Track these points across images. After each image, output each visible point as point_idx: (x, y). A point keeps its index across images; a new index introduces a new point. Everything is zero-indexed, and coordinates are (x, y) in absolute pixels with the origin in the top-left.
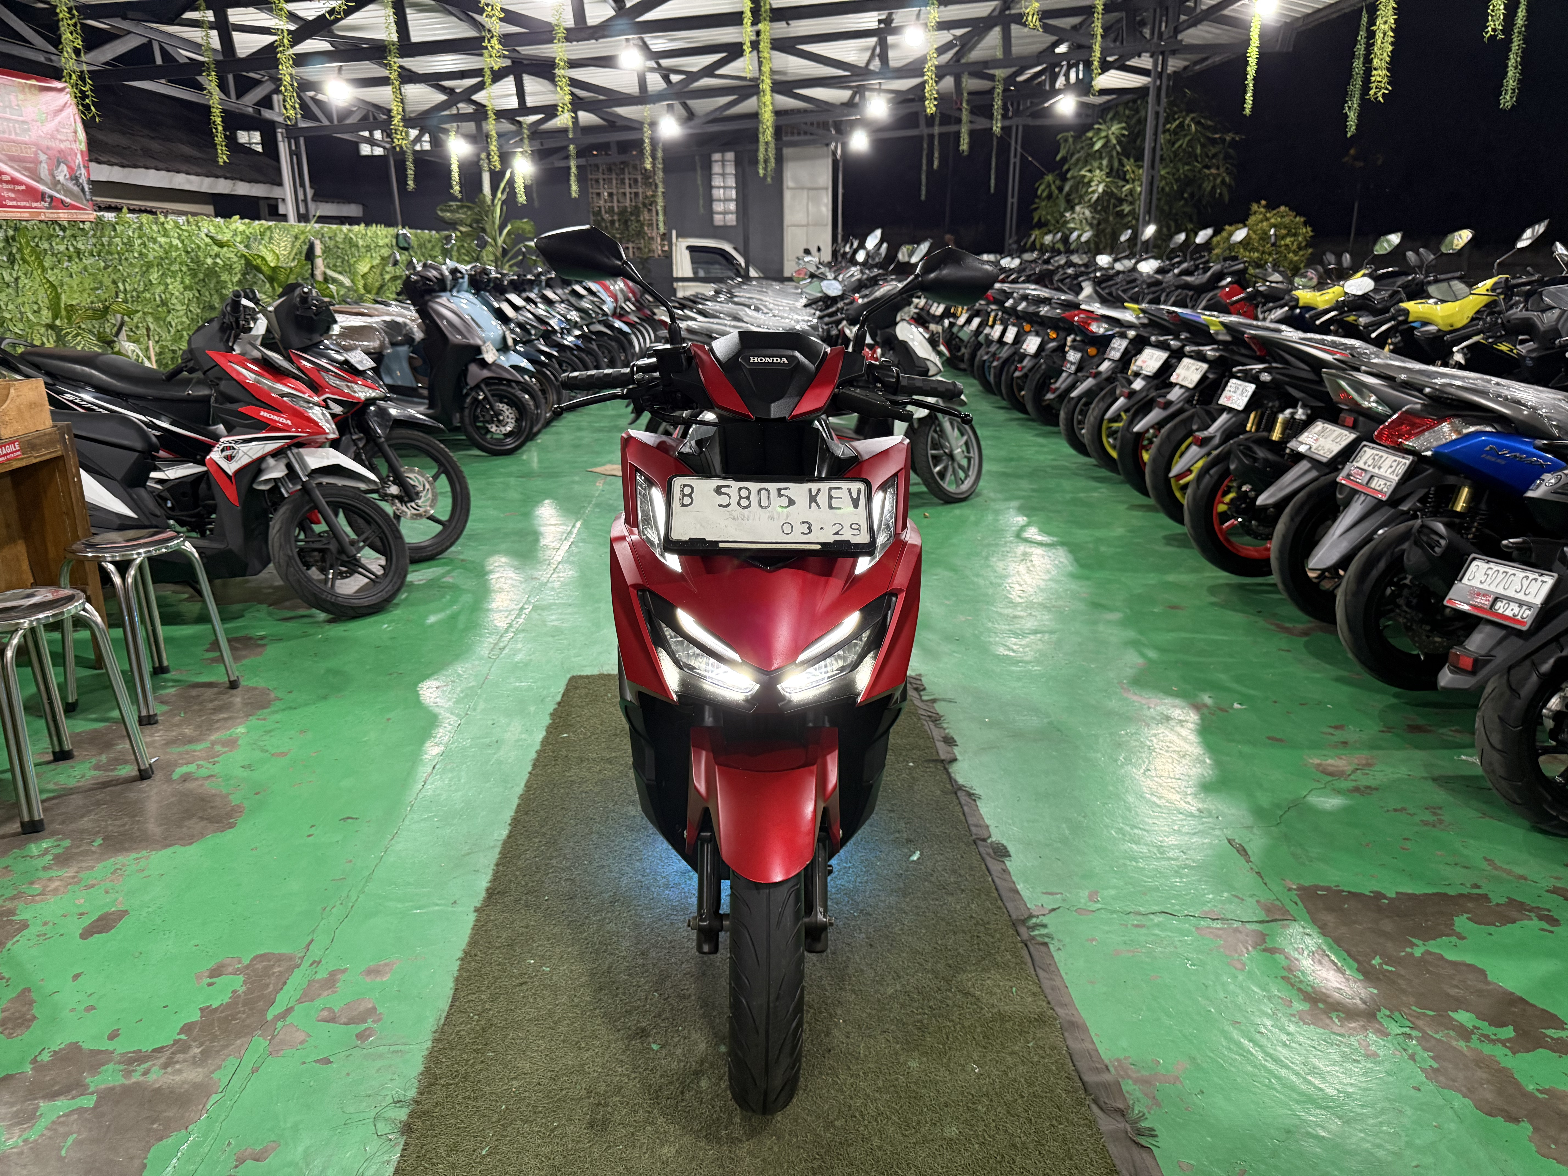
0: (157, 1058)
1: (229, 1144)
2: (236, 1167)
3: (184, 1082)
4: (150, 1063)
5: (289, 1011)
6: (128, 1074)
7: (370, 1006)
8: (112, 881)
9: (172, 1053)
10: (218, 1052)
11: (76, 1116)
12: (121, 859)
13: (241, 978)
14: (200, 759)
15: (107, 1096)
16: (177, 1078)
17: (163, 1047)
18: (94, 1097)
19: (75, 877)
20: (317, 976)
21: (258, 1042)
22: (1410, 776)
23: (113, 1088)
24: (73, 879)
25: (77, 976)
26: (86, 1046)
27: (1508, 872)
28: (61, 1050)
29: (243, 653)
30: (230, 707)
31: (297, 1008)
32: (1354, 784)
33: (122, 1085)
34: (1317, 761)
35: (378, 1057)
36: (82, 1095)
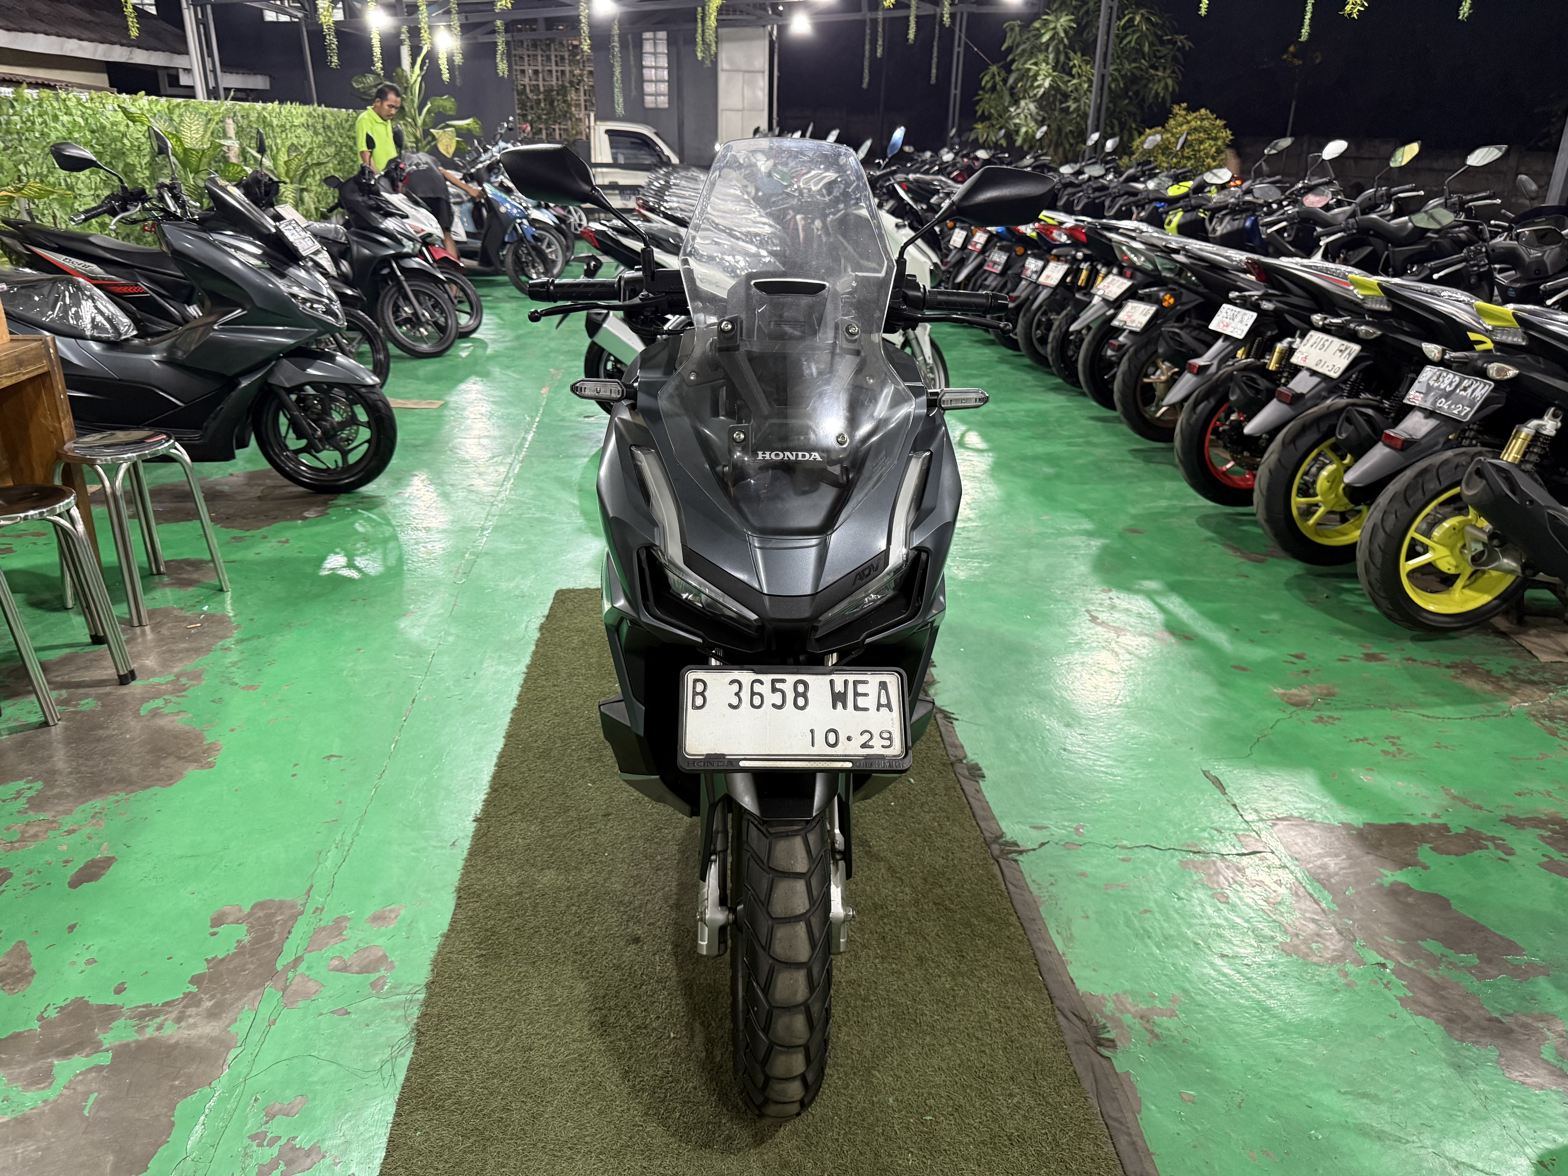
0: (168, 1013)
1: (256, 1100)
2: (267, 1122)
3: (200, 1037)
4: (162, 1018)
5: (298, 960)
6: (141, 1029)
7: (380, 953)
8: (94, 825)
9: (184, 1007)
10: (232, 1004)
11: (94, 1074)
12: (98, 803)
13: (244, 927)
14: (166, 692)
15: (122, 1053)
16: (193, 1033)
17: (173, 1001)
18: (110, 1054)
19: (53, 822)
20: (323, 924)
21: (271, 994)
22: (1368, 706)
23: (127, 1045)
24: (52, 824)
25: (72, 928)
26: (93, 1001)
27: (1465, 801)
28: (67, 1006)
29: (195, 576)
30: (190, 636)
31: (306, 956)
32: (1318, 714)
33: (137, 1042)
34: (1281, 691)
35: (395, 1006)
36: (96, 1052)
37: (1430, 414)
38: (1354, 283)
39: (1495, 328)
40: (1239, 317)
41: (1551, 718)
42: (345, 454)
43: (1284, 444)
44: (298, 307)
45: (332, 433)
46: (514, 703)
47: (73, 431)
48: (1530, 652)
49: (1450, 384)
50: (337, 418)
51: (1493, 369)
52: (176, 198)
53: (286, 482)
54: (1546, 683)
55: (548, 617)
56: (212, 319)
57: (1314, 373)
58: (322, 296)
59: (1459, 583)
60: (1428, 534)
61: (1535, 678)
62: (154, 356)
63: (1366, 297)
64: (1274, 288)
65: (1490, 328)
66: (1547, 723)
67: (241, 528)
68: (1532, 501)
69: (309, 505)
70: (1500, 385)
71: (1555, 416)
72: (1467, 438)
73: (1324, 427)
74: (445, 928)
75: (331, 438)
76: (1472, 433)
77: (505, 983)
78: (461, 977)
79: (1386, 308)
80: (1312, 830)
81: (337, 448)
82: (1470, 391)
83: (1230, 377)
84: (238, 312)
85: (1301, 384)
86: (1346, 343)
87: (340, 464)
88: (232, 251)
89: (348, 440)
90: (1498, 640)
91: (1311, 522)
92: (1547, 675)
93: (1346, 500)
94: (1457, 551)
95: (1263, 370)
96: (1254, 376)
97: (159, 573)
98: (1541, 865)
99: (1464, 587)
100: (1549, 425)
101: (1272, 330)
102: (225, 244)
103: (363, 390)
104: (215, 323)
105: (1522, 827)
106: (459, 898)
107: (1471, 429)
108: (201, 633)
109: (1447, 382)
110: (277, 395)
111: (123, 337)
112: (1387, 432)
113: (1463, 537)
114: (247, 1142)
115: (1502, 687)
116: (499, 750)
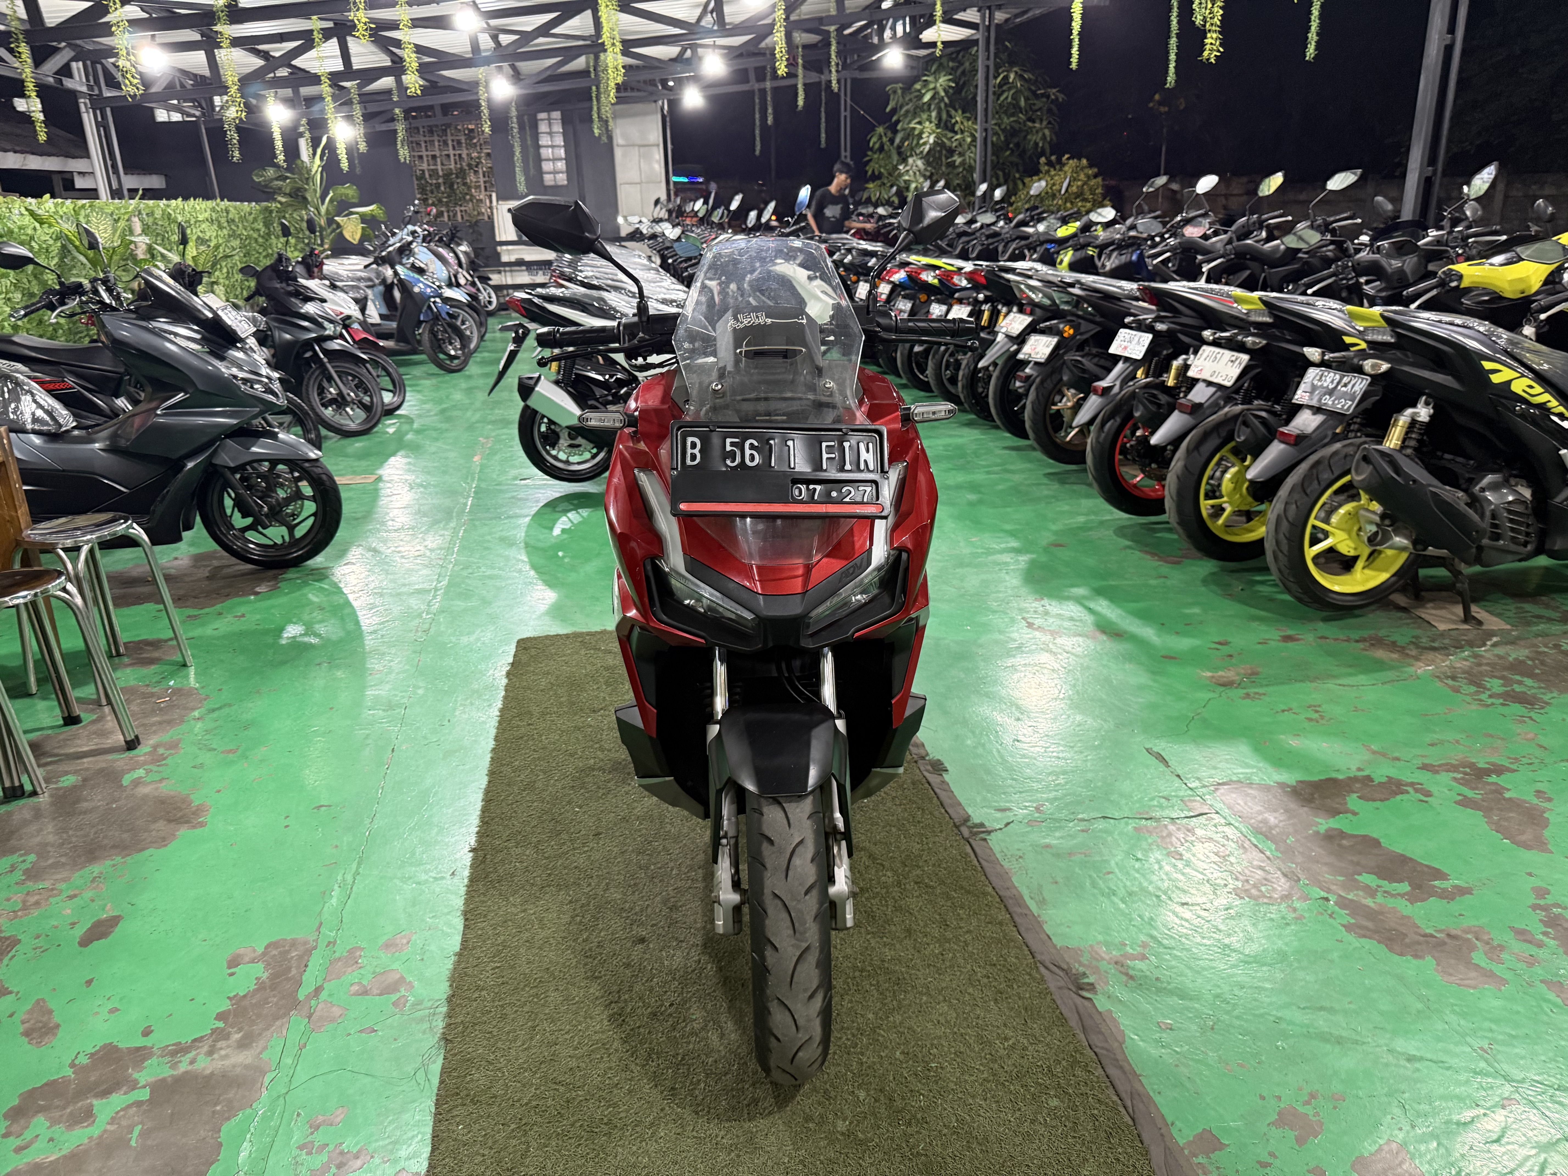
0: (198, 1048)
1: (299, 1115)
2: (312, 1133)
3: (234, 1066)
4: (193, 1053)
5: (318, 990)
6: (174, 1066)
7: (398, 976)
8: (94, 888)
9: (214, 1041)
10: (260, 1034)
11: (135, 1109)
12: (95, 869)
13: (261, 966)
14: (145, 763)
15: (160, 1087)
16: (227, 1063)
17: (202, 1037)
18: (148, 1089)
19: (52, 889)
20: (337, 955)
21: (297, 1023)
22: (1290, 680)
23: (164, 1080)
24: (52, 892)
25: (89, 983)
26: (121, 1045)
27: (1384, 755)
28: (97, 1052)
29: (156, 654)
30: (161, 709)
31: (325, 985)
32: (1245, 691)
33: (172, 1076)
34: (1209, 674)
35: (421, 1020)
36: (133, 1089)
37: (1317, 410)
38: (1237, 300)
39: (1366, 328)
40: (1136, 339)
41: (1454, 678)
42: (291, 529)
43: (1189, 451)
44: (240, 388)
45: (278, 509)
46: (491, 744)
47: (29, 519)
48: (1429, 623)
49: (1332, 382)
50: (282, 494)
51: (1368, 365)
52: (109, 290)
53: (234, 560)
54: (1446, 648)
55: (513, 664)
56: (153, 405)
57: (1210, 384)
58: (260, 375)
59: (1360, 564)
60: (1327, 521)
61: (1436, 645)
62: (97, 445)
63: (1249, 311)
64: (1165, 311)
65: (1361, 329)
66: (1450, 682)
67: (194, 607)
68: (1415, 481)
69: (260, 581)
70: (1376, 379)
71: (1427, 404)
72: (1352, 431)
73: (1224, 433)
74: (457, 948)
75: (276, 515)
76: (1356, 426)
77: (523, 989)
78: (479, 988)
79: (1268, 320)
80: (1250, 791)
81: (283, 523)
82: (1350, 386)
83: (1133, 395)
84: (180, 396)
85: (1200, 395)
86: (1236, 354)
87: (287, 539)
88: (172, 337)
89: (293, 515)
90: (1400, 614)
91: (1221, 521)
92: (1447, 641)
93: (1250, 499)
94: (1354, 534)
95: (1163, 387)
96: (1155, 392)
97: (119, 655)
98: (1455, 802)
99: (1364, 568)
100: (1423, 412)
101: (1167, 349)
102: (166, 331)
103: (307, 465)
104: (158, 408)
105: (1436, 772)
106: (466, 920)
107: (1355, 423)
108: (171, 706)
109: (1329, 380)
110: (222, 475)
111: (64, 429)
112: (1281, 429)
113: (1359, 521)
114: (295, 1152)
115: (1407, 655)
116: (484, 786)
